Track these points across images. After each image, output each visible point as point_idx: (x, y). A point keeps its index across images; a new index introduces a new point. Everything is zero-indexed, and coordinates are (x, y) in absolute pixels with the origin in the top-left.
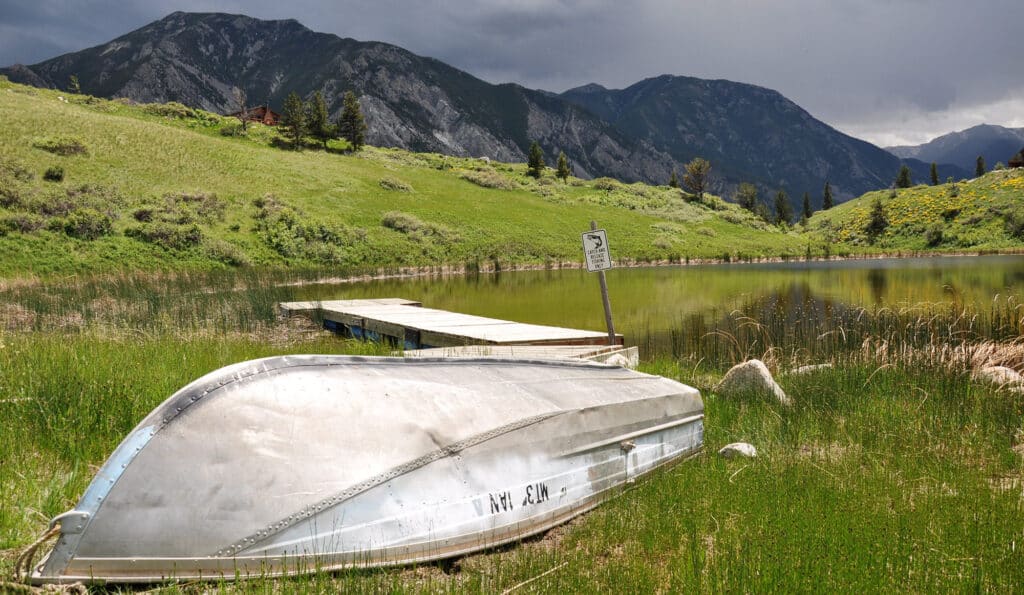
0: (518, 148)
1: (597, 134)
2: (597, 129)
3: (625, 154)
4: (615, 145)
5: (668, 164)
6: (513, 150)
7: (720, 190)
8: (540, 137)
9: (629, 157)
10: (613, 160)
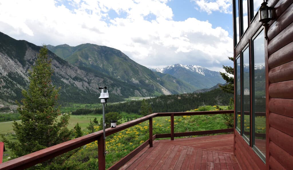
0: (18, 62)
1: (52, 59)
2: (52, 58)
3: (60, 66)
4: (57, 63)
5: (76, 70)
6: (16, 63)
7: (93, 79)
8: (29, 59)
9: (62, 67)
10: (56, 68)
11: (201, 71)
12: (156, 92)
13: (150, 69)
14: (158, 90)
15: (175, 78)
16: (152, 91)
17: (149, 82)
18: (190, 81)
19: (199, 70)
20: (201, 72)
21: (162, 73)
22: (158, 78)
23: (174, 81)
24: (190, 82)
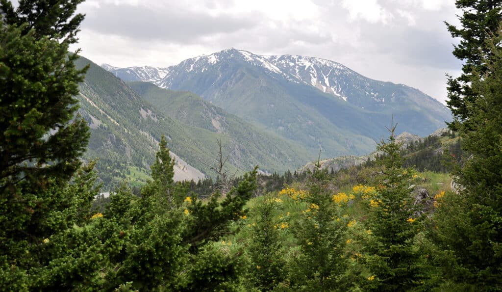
11: (330, 81)
12: (133, 169)
13: (109, 69)
14: (144, 163)
15: (219, 112)
16: (118, 166)
17: (104, 125)
18: (281, 125)
19: (320, 78)
20: (332, 83)
21: (161, 86)
22: (143, 112)
23: (216, 124)
24: (281, 128)
